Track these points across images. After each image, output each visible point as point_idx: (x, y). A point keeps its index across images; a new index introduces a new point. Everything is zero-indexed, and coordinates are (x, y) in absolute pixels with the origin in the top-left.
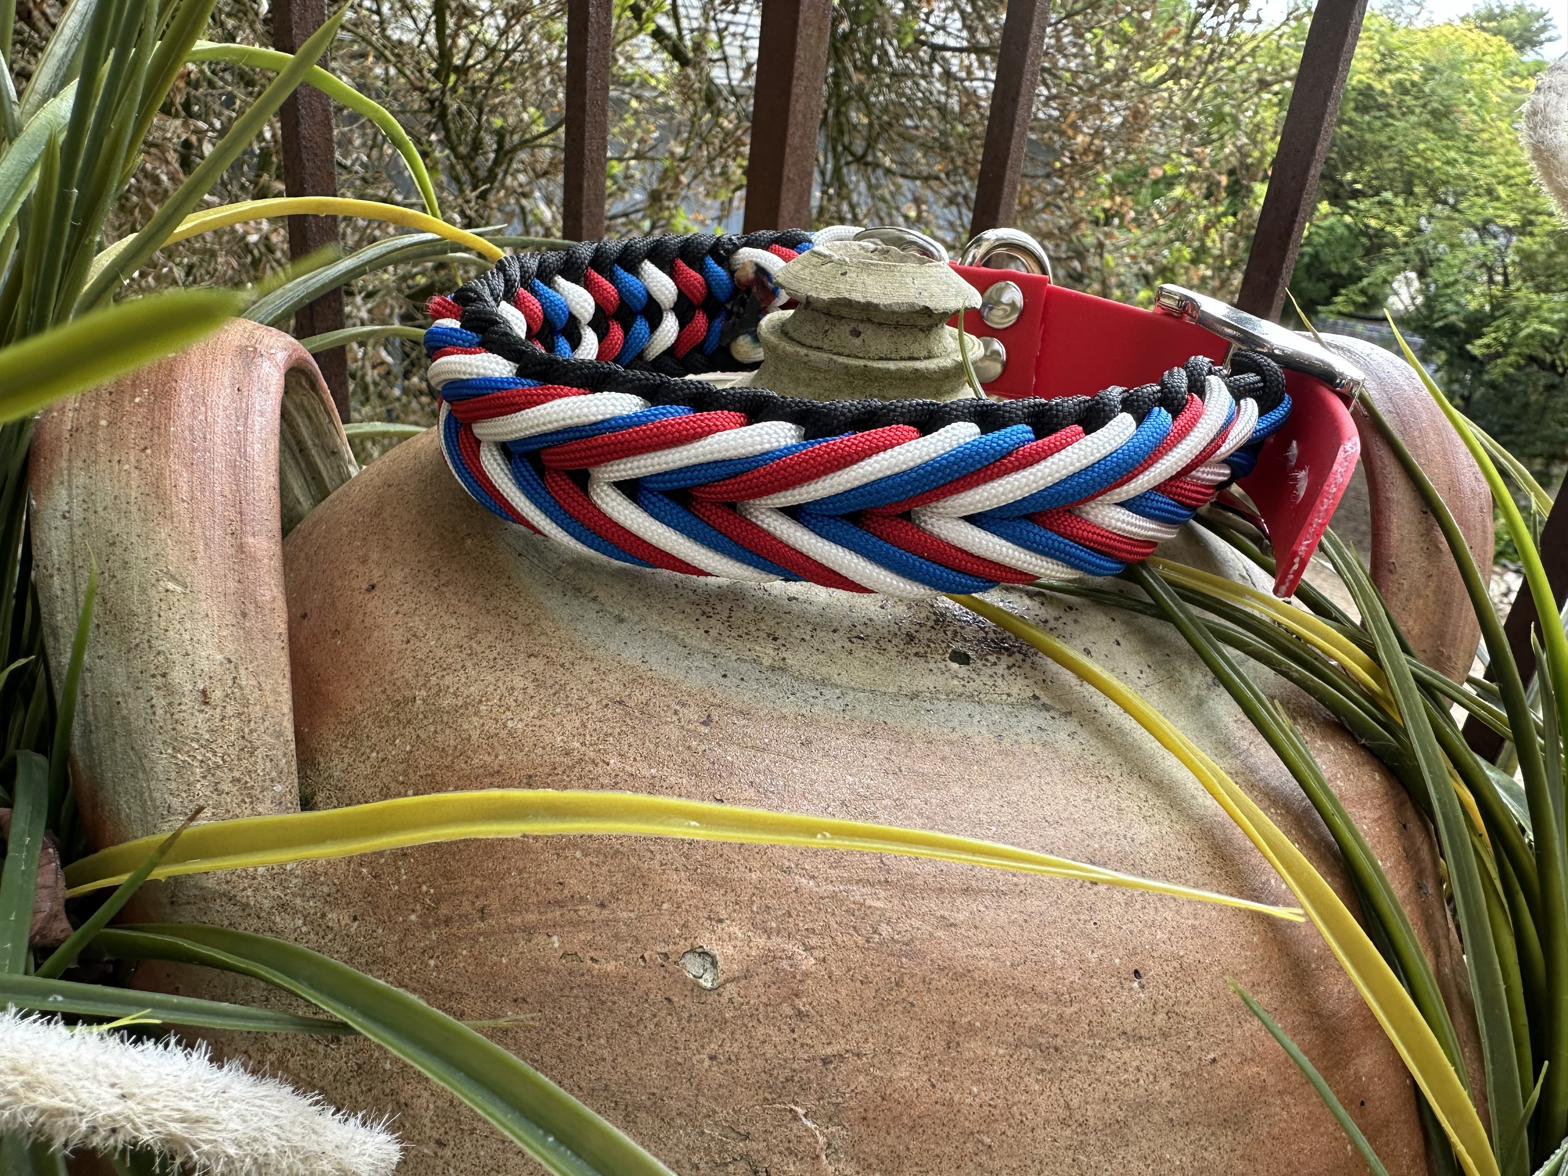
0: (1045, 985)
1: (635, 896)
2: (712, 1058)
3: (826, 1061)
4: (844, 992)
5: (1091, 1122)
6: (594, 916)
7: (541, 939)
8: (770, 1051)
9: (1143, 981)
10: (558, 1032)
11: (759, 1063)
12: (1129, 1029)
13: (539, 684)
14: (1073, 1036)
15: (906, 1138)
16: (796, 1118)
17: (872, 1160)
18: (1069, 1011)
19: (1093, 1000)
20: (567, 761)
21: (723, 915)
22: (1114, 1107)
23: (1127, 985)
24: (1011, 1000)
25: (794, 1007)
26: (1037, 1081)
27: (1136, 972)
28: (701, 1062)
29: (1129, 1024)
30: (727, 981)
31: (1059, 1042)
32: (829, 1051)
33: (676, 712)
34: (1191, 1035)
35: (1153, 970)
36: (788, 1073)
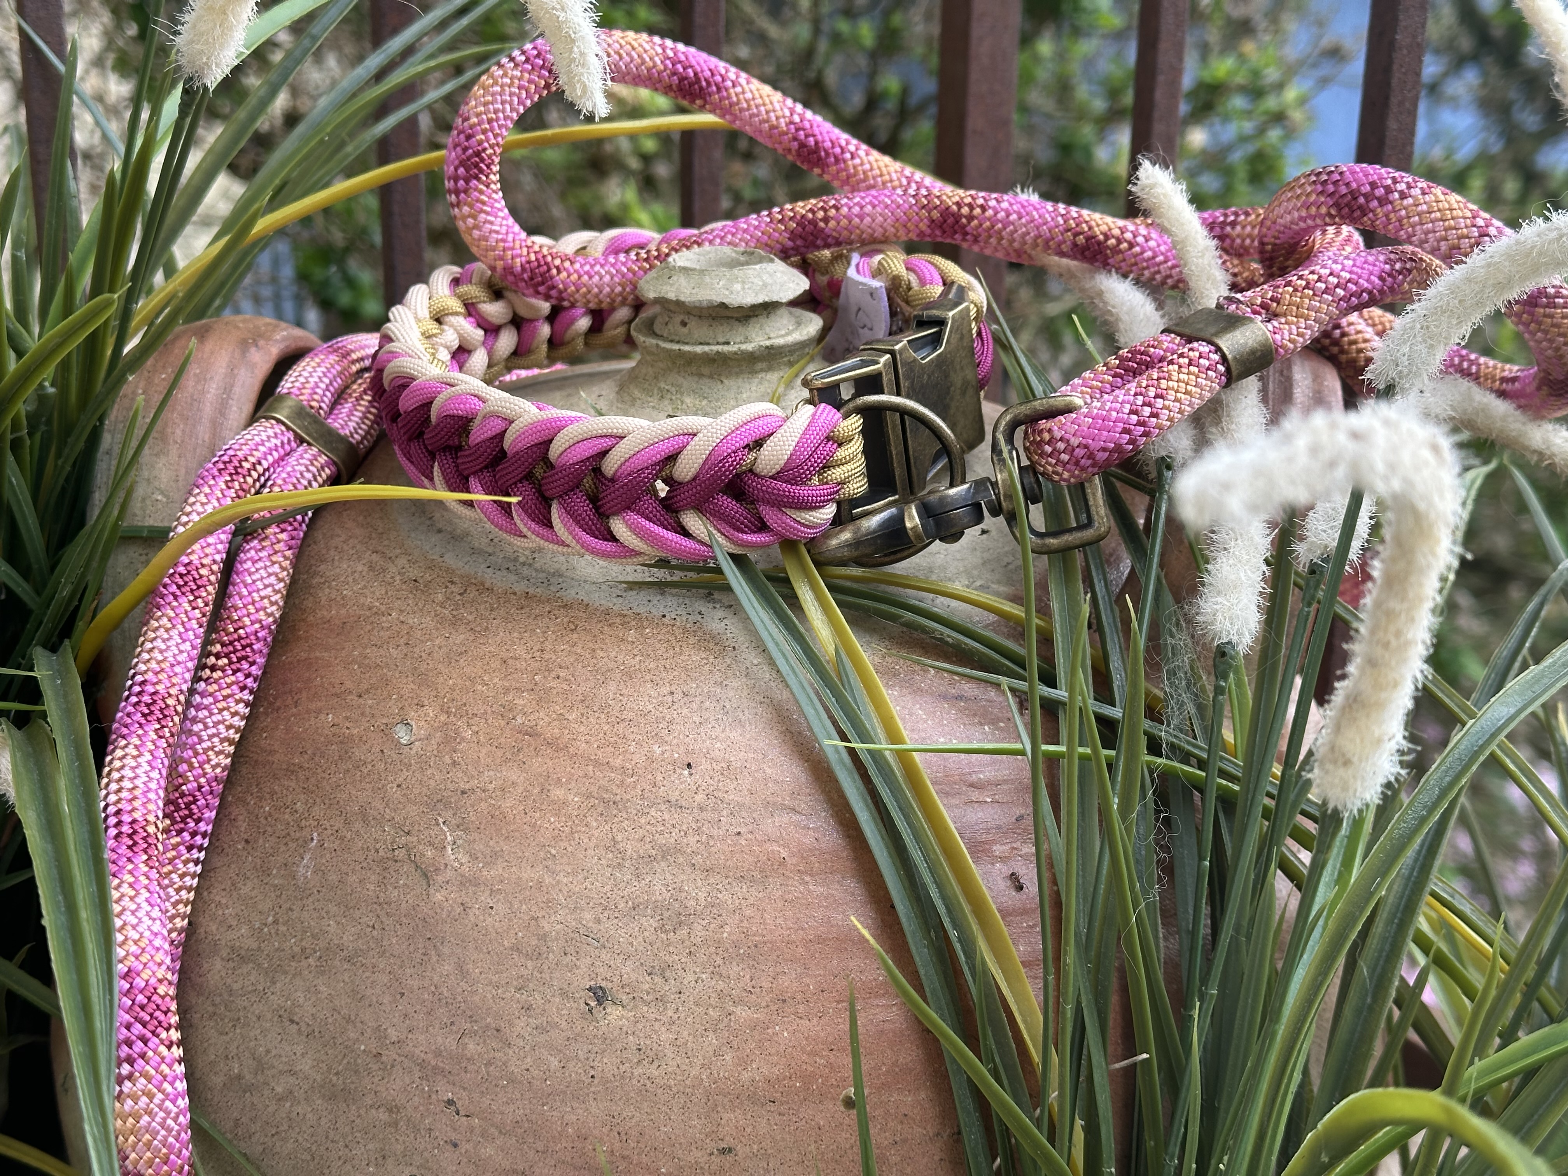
0: (618, 762)
1: (379, 691)
2: (399, 786)
3: (463, 793)
4: (484, 751)
5: (628, 853)
6: (354, 703)
7: (322, 716)
8: (432, 783)
9: (693, 771)
10: (319, 770)
11: (425, 790)
12: (673, 800)
13: (371, 568)
14: (629, 797)
15: (502, 843)
16: (438, 825)
17: (479, 855)
18: (629, 780)
19: (650, 776)
20: (368, 613)
21: (426, 703)
22: (648, 846)
23: (678, 771)
24: (591, 768)
25: (451, 758)
26: (596, 820)
27: (689, 766)
28: (392, 788)
29: (674, 796)
30: (416, 740)
31: (618, 798)
32: (467, 786)
33: (446, 587)
34: (725, 813)
35: (703, 766)
36: (439, 797)
